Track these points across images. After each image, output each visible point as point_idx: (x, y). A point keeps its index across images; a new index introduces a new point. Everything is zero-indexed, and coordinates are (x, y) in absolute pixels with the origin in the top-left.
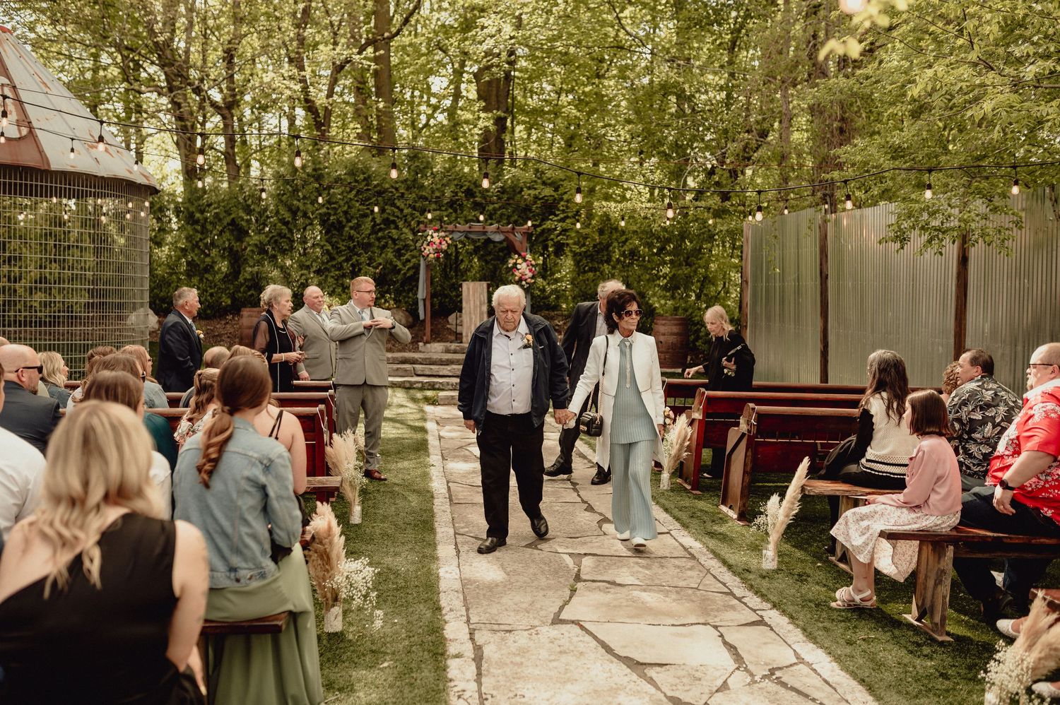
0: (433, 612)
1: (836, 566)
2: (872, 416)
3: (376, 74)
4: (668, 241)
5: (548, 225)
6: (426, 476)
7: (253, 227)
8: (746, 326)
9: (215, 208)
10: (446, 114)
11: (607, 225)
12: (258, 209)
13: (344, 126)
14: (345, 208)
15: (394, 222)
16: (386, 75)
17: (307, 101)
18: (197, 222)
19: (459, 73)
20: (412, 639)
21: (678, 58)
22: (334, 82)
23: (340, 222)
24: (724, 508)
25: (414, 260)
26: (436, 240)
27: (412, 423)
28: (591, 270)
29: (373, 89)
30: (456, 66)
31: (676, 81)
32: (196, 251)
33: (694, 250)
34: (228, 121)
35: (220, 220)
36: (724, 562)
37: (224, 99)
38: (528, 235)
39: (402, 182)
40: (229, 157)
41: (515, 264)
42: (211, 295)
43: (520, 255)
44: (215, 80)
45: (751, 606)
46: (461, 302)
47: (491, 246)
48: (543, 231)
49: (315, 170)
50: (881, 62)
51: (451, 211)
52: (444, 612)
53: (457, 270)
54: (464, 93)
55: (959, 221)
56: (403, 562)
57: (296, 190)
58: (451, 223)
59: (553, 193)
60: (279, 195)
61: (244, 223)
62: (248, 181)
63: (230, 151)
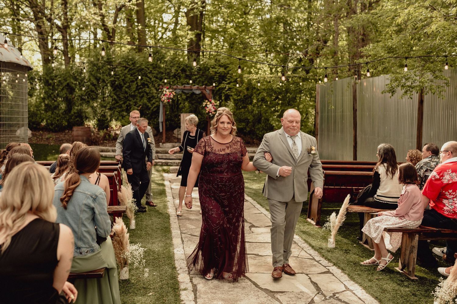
0: (172, 269)
1: (362, 245)
2: (380, 175)
3: (137, 12)
4: (280, 93)
5: (222, 86)
6: (165, 207)
7: (78, 87)
8: (318, 134)
9: (59, 78)
10: (171, 32)
11: (250, 86)
12: (80, 78)
13: (121, 38)
14: (123, 78)
15: (147, 85)
16: (142, 13)
17: (103, 25)
18: (50, 85)
19: (177, 12)
20: (163, 282)
21: (285, 5)
22: (116, 16)
23: (120, 85)
24: (309, 220)
25: (157, 103)
26: (168, 93)
27: (157, 182)
28: (242, 108)
29: (136, 20)
30: (176, 8)
31: (283, 16)
32: (50, 99)
33: (293, 98)
34: (65, 35)
35: (62, 84)
36: (310, 245)
37: (62, 24)
38: (212, 91)
39: (151, 65)
40: (65, 53)
41: (206, 105)
42: (58, 120)
43: (208, 101)
44: (58, 15)
45: (323, 265)
46: (180, 123)
47: (194, 96)
48: (219, 89)
49: (108, 59)
50: (383, 6)
51: (175, 79)
52: (177, 269)
53: (178, 107)
54: (180, 22)
55: (420, 82)
56: (157, 247)
57: (99, 69)
58: (175, 85)
59: (224, 70)
60: (90, 71)
61: (73, 85)
62: (75, 64)
63: (66, 50)
